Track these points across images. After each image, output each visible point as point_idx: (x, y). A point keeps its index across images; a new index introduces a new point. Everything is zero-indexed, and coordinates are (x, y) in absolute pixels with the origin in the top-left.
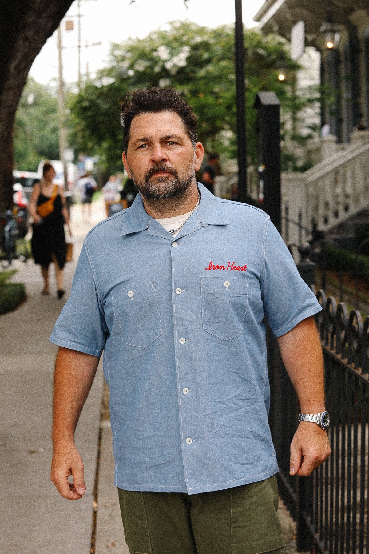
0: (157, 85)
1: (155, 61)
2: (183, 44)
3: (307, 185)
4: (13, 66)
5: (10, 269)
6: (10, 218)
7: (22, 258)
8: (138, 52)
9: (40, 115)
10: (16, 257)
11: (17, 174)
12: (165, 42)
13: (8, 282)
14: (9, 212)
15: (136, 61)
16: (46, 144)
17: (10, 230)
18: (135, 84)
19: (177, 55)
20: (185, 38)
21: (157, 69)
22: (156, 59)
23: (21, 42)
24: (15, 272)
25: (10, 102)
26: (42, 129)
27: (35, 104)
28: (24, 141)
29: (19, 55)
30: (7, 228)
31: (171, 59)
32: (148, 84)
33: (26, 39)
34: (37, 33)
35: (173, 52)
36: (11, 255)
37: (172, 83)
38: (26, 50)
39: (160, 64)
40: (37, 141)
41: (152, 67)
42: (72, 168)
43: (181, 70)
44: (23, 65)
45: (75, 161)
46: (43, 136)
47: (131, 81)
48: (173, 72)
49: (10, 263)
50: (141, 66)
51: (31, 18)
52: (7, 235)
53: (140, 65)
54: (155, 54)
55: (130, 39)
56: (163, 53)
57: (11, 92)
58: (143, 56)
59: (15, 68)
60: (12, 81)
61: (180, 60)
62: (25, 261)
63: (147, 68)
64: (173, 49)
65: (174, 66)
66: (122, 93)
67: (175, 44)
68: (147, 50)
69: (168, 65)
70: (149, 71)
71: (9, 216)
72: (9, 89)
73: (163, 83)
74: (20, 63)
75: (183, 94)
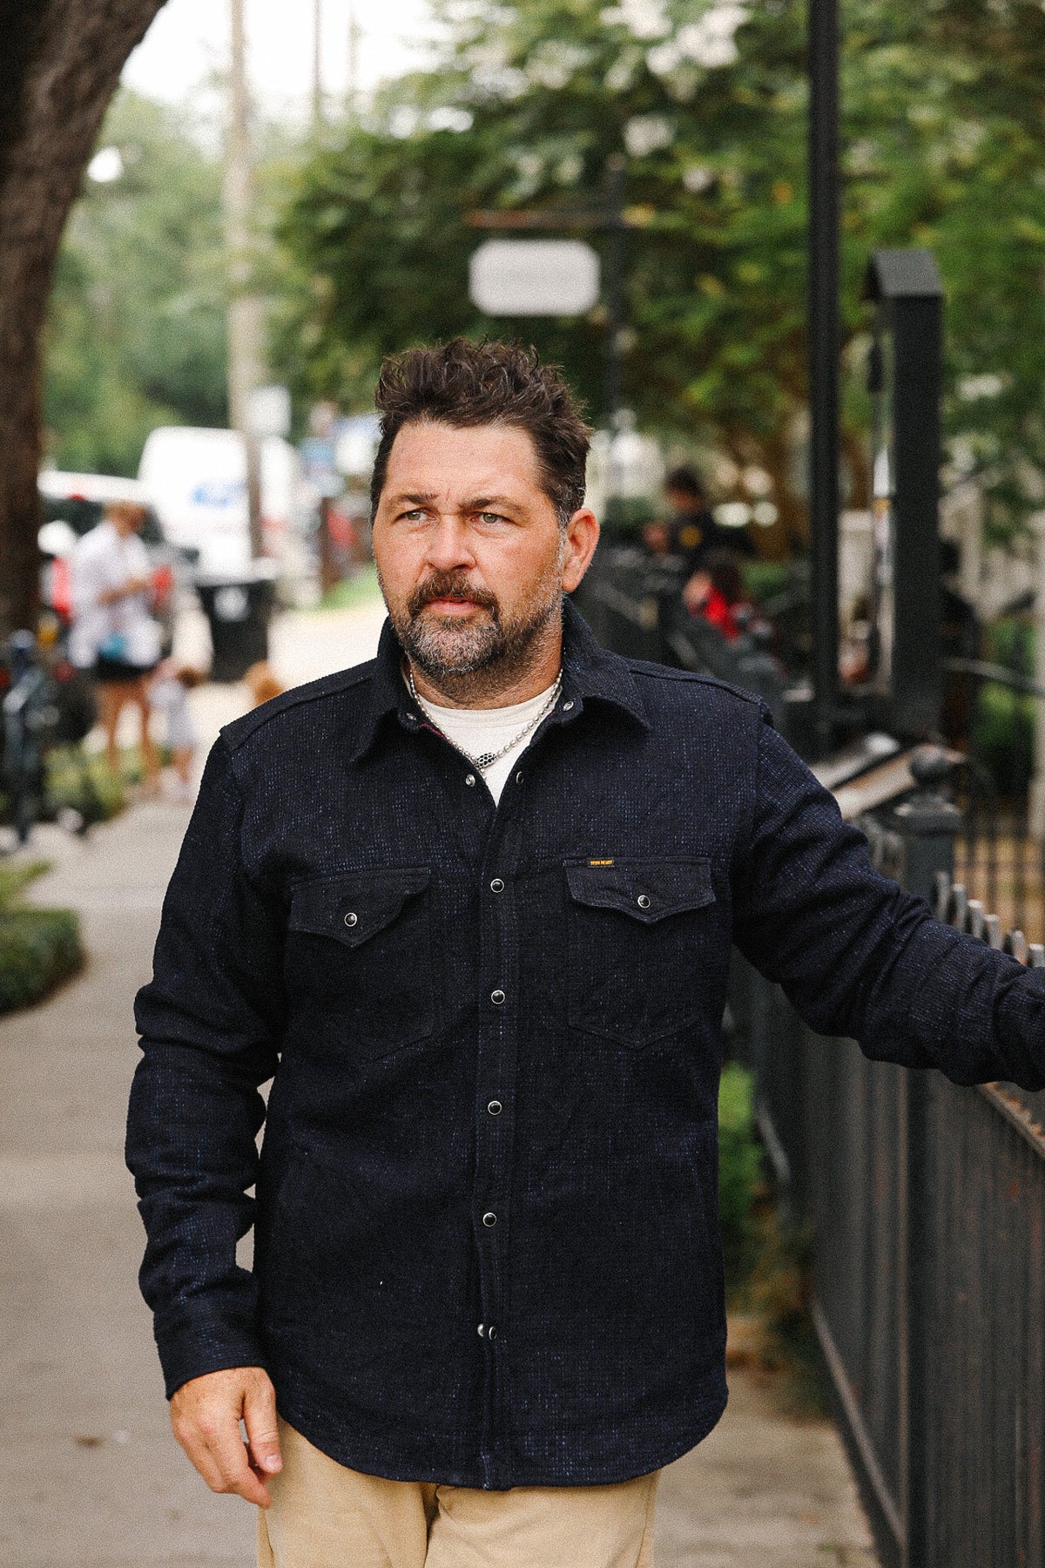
0: (616, 142)
1: (608, 47)
4: (43, 85)
5: (23, 859)
6: (24, 660)
7: (71, 818)
9: (151, 234)
10: (48, 816)
11: (56, 484)
13: (13, 904)
14: (22, 639)
15: (534, 43)
16: (179, 352)
17: (24, 710)
18: (528, 139)
19: (696, 20)
21: (619, 78)
22: (616, 38)
24: (40, 870)
25: (31, 224)
26: (160, 292)
27: (130, 186)
28: (85, 342)
29: (68, 45)
30: (15, 700)
31: (672, 35)
32: (583, 139)
35: (682, 10)
36: (28, 807)
37: (680, 135)
38: (95, 22)
39: (630, 58)
40: (140, 342)
41: (598, 71)
42: (278, 461)
43: (717, 81)
44: (85, 81)
45: (297, 432)
46: (164, 323)
47: (516, 121)
48: (684, 87)
49: (23, 836)
50: (556, 67)
52: (13, 728)
53: (550, 61)
54: (610, 18)
56: (642, 15)
57: (38, 186)
58: (565, 22)
59: (54, 92)
60: (40, 143)
61: (710, 39)
62: (81, 832)
63: (578, 73)
65: (687, 62)
66: (482, 176)
68: (579, 3)
69: (661, 62)
70: (586, 86)
71: (21, 651)
72: (29, 172)
73: (643, 136)
74: (73, 73)
75: (712, 191)
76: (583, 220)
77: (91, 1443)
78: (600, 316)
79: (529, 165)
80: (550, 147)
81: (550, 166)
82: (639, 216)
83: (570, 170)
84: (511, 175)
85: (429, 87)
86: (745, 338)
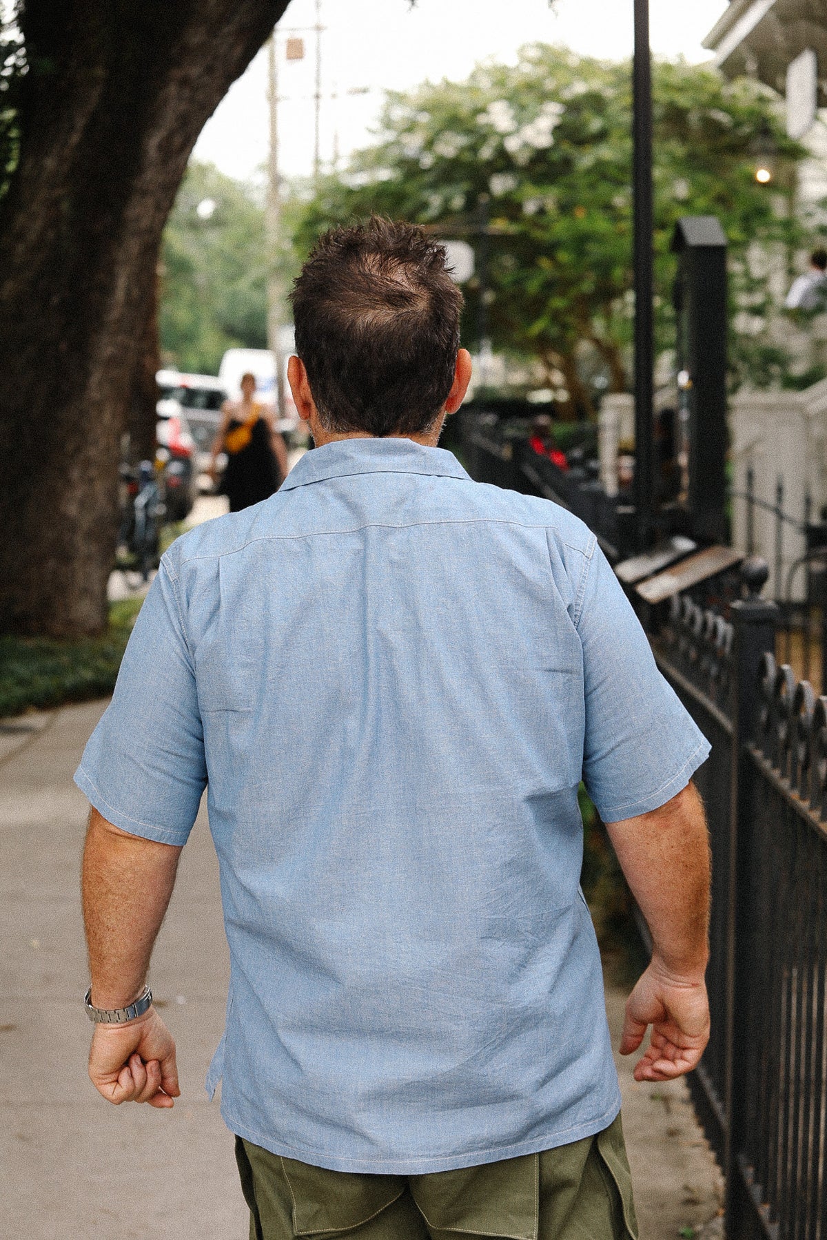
0: (484, 187)
1: (480, 136)
2: (545, 96)
3: (808, 419)
4: (153, 143)
6: (147, 478)
8: (444, 115)
9: (228, 247)
11: (166, 378)
12: (503, 92)
14: (145, 466)
15: (438, 133)
16: (242, 312)
17: (147, 506)
18: (434, 186)
19: (531, 120)
20: (550, 85)
21: (486, 153)
22: (484, 131)
23: (172, 90)
25: (145, 223)
26: (232, 279)
27: (217, 221)
28: (192, 305)
30: (141, 501)
31: (517, 131)
32: (465, 186)
33: (184, 82)
34: (209, 70)
35: (523, 115)
36: (147, 562)
37: (520, 184)
39: (493, 142)
40: (221, 304)
41: (474, 149)
43: (540, 156)
44: (178, 140)
46: (235, 294)
47: (427, 178)
48: (522, 158)
49: (146, 578)
50: (450, 146)
51: (195, 37)
52: (140, 515)
53: (447, 142)
54: (482, 119)
55: (427, 84)
56: (500, 117)
57: (150, 201)
58: (454, 122)
59: (160, 147)
60: (151, 176)
61: (539, 133)
63: (463, 149)
64: (523, 108)
65: (526, 145)
66: (408, 206)
67: (527, 99)
68: (464, 111)
69: (512, 145)
70: (467, 157)
71: (145, 473)
72: (144, 193)
73: (500, 185)
74: (171, 134)
75: (541, 212)
76: (465, 230)
78: (475, 283)
79: (435, 201)
80: (446, 190)
81: (447, 201)
82: (500, 225)
83: (458, 202)
84: (424, 206)
85: (379, 156)
86: (563, 294)
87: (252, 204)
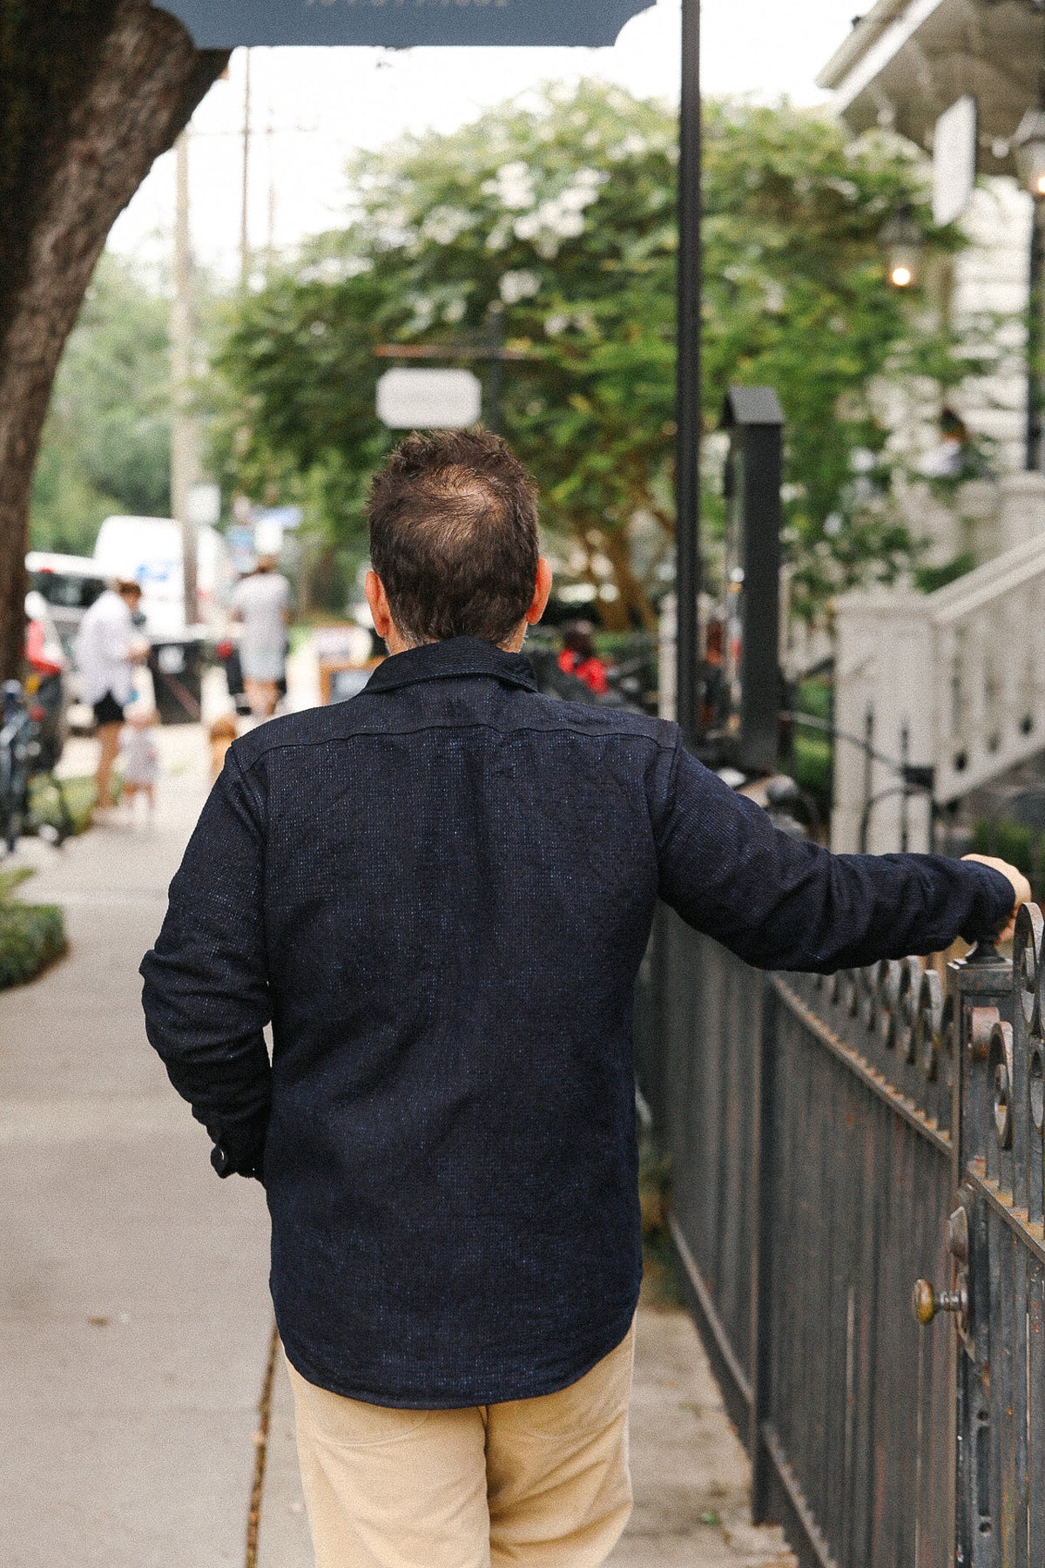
0: (493, 291)
1: (488, 214)
2: (583, 157)
4: (46, 243)
5: (13, 864)
6: (14, 704)
7: (49, 833)
8: (437, 182)
10: (30, 831)
11: (36, 562)
12: (525, 148)
13: (9, 901)
14: (12, 687)
15: (430, 207)
16: (124, 454)
17: (13, 744)
18: (422, 285)
19: (554, 196)
20: (590, 140)
21: (496, 241)
22: (493, 207)
23: (74, 169)
24: (27, 874)
25: (35, 352)
26: (111, 404)
29: (68, 210)
30: (6, 736)
31: (536, 208)
32: (467, 287)
33: (90, 159)
34: (124, 143)
35: (546, 186)
36: (16, 822)
37: (545, 286)
38: (89, 192)
39: (505, 222)
40: (92, 446)
41: (480, 232)
43: (571, 247)
45: (224, 520)
46: (112, 430)
47: (414, 273)
48: (548, 250)
49: (11, 847)
50: (446, 227)
53: (441, 221)
54: (488, 189)
55: (407, 136)
56: (513, 186)
57: (41, 322)
58: (454, 192)
59: (56, 247)
60: (43, 288)
61: (565, 212)
62: (58, 844)
63: (464, 232)
64: (549, 171)
65: (547, 230)
66: (385, 311)
67: (554, 162)
68: (466, 175)
69: (527, 229)
70: (469, 243)
71: (12, 697)
72: (34, 312)
73: (514, 287)
74: (70, 233)
76: (469, 353)
77: (101, 1322)
79: (423, 307)
80: (440, 293)
81: (440, 308)
82: (519, 348)
83: (456, 311)
84: (408, 315)
85: (344, 241)
86: (603, 448)
87: (141, 292)
